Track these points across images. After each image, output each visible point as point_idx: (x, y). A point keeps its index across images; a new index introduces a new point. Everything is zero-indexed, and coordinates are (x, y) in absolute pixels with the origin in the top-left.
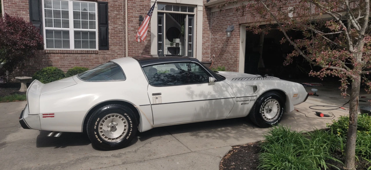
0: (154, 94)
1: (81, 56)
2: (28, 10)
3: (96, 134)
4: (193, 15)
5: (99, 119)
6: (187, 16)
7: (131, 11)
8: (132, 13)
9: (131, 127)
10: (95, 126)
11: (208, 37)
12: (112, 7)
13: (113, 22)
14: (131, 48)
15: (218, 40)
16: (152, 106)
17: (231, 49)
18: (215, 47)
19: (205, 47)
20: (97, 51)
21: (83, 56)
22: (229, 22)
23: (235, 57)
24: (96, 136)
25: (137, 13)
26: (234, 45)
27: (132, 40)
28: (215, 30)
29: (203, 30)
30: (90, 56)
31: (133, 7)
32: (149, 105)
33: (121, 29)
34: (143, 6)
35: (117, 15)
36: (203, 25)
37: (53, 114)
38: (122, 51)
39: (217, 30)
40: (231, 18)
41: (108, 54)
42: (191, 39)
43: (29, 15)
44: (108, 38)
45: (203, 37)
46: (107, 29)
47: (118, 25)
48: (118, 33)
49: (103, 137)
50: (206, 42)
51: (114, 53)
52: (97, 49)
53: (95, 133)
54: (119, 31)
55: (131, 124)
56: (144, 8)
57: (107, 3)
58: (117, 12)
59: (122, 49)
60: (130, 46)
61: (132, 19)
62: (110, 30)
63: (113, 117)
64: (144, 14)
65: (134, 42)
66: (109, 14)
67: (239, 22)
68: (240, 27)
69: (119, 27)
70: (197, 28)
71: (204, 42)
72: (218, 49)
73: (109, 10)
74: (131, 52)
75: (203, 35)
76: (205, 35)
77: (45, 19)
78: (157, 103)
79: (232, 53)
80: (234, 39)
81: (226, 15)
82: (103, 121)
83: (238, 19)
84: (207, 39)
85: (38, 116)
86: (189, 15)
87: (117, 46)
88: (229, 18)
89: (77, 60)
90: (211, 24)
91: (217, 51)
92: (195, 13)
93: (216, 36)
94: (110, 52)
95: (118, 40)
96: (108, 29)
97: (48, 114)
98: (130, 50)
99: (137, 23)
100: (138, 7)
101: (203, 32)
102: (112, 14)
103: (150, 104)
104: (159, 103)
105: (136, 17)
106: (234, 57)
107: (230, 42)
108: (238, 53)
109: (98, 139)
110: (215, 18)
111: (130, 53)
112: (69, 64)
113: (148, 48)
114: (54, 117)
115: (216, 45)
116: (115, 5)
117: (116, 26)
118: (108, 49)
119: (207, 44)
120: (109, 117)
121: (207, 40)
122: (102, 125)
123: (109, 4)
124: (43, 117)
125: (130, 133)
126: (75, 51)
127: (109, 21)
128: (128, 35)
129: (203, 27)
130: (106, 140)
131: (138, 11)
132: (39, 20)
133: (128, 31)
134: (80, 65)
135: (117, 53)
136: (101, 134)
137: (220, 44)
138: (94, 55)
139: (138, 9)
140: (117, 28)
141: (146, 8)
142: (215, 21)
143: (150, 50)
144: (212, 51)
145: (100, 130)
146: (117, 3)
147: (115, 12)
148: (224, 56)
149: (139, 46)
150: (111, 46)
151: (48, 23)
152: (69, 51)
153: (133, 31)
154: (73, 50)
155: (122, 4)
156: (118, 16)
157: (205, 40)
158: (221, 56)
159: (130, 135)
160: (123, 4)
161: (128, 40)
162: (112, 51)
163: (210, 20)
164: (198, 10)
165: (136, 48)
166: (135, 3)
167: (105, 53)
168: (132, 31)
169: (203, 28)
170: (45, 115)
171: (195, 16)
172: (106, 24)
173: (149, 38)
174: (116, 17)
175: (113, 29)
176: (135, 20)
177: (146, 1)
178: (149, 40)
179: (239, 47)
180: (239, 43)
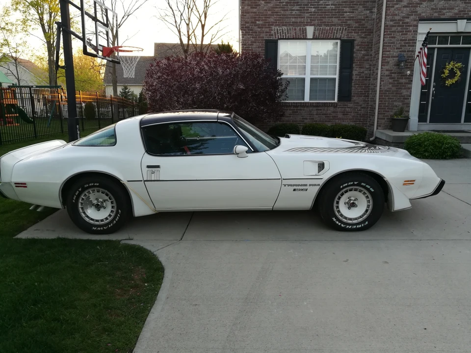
1: (316, 110)
7: (388, 49)
8: (389, 51)
12: (359, 45)
13: (358, 65)
14: (383, 98)
20: (336, 103)
21: (318, 110)
25: (396, 50)
27: (386, 88)
30: (327, 110)
31: (392, 43)
34: (406, 40)
35: (364, 55)
38: (368, 103)
41: (349, 108)
44: (352, 87)
46: (351, 75)
47: (365, 69)
48: (364, 80)
51: (357, 105)
52: (336, 101)
54: (366, 77)
56: (407, 43)
57: (354, 40)
58: (364, 52)
59: (368, 101)
60: (382, 96)
61: (389, 59)
62: (355, 76)
64: (405, 51)
65: (388, 91)
66: (354, 55)
69: (366, 72)
73: (354, 50)
74: (383, 104)
77: (280, 65)
87: (361, 96)
89: (312, 114)
94: (352, 105)
95: (363, 89)
98: (382, 101)
99: (395, 65)
100: (398, 42)
102: (358, 54)
105: (394, 57)
111: (382, 106)
112: (302, 119)
113: (406, 99)
116: (364, 42)
117: (362, 70)
118: (350, 101)
123: (355, 42)
126: (310, 103)
127: (354, 65)
128: (381, 81)
131: (397, 48)
133: (381, 76)
134: (315, 121)
135: (361, 105)
138: (332, 109)
139: (398, 46)
140: (363, 72)
141: (410, 43)
143: (410, 102)
146: (366, 39)
147: (362, 52)
149: (395, 96)
150: (354, 96)
151: (283, 70)
152: (303, 103)
153: (389, 76)
154: (308, 103)
155: (372, 40)
156: (366, 57)
160: (374, 40)
161: (380, 89)
162: (355, 103)
165: (391, 99)
166: (395, 37)
167: (346, 105)
168: (386, 76)
172: (351, 68)
173: (409, 86)
174: (364, 58)
175: (358, 75)
176: (392, 61)
177: (410, 34)
178: (410, 88)
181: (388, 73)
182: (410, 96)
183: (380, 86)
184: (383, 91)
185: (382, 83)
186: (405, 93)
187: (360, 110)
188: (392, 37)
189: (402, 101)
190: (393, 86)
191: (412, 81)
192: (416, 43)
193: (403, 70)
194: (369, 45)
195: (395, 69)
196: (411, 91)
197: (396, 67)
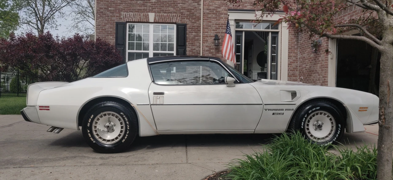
0: (155, 94)
2: (115, 35)
3: (89, 133)
4: (277, 33)
5: (93, 116)
6: (270, 34)
7: (206, 30)
8: (207, 32)
9: (128, 129)
10: (89, 124)
11: (295, 57)
12: (191, 28)
13: (191, 44)
15: (306, 59)
16: (152, 106)
17: (318, 67)
18: (303, 68)
19: (292, 68)
23: (323, 77)
24: (89, 134)
25: (213, 32)
26: (322, 63)
28: (303, 47)
29: (289, 49)
31: (209, 26)
32: (149, 105)
33: (199, 51)
34: (219, 24)
35: (195, 36)
36: (289, 43)
37: (48, 107)
39: (305, 47)
42: (274, 59)
43: (115, 39)
45: (289, 57)
47: (196, 47)
49: (97, 137)
50: (293, 63)
53: (89, 131)
54: (197, 53)
55: (128, 125)
56: (220, 27)
57: (186, 24)
58: (195, 34)
61: (207, 38)
62: (188, 52)
63: (109, 116)
64: (219, 33)
66: (187, 36)
68: (328, 40)
69: (197, 49)
70: (281, 47)
71: (290, 62)
72: (306, 70)
73: (187, 32)
75: (289, 55)
76: (292, 54)
77: (129, 42)
78: (158, 103)
79: (320, 72)
80: (322, 56)
82: (98, 119)
84: (294, 58)
85: (35, 108)
86: (272, 33)
90: (299, 42)
91: (305, 72)
92: (279, 30)
93: (304, 55)
96: (186, 50)
97: (44, 106)
99: (212, 43)
100: (214, 26)
101: (289, 51)
102: (190, 35)
103: (149, 103)
104: (160, 103)
105: (211, 37)
106: (321, 77)
107: (318, 59)
108: (326, 72)
109: (91, 138)
114: (49, 110)
115: (304, 66)
116: (194, 26)
117: (194, 47)
119: (294, 65)
120: (105, 115)
121: (294, 60)
122: (96, 123)
123: (187, 26)
124: (40, 109)
125: (127, 135)
127: (187, 43)
129: (289, 45)
130: (100, 140)
131: (213, 30)
132: (122, 43)
133: (203, 51)
136: (95, 133)
137: (308, 63)
139: (214, 28)
140: (195, 49)
141: (223, 27)
142: (302, 38)
144: (300, 72)
145: (93, 129)
146: (195, 24)
147: (194, 34)
148: (312, 77)
151: (131, 46)
153: (208, 51)
156: (197, 38)
157: (291, 60)
158: (308, 78)
159: (126, 137)
163: (298, 37)
164: (282, 26)
166: (211, 22)
168: (206, 51)
169: (289, 47)
170: (42, 108)
171: (280, 34)
172: (184, 45)
174: (195, 38)
175: (191, 51)
176: (211, 40)
177: (222, 20)
179: (328, 65)
180: (328, 60)
181: (207, 48)
188: (209, 22)
193: (219, 46)
194: (198, 29)
195: (213, 46)
197: (213, 44)
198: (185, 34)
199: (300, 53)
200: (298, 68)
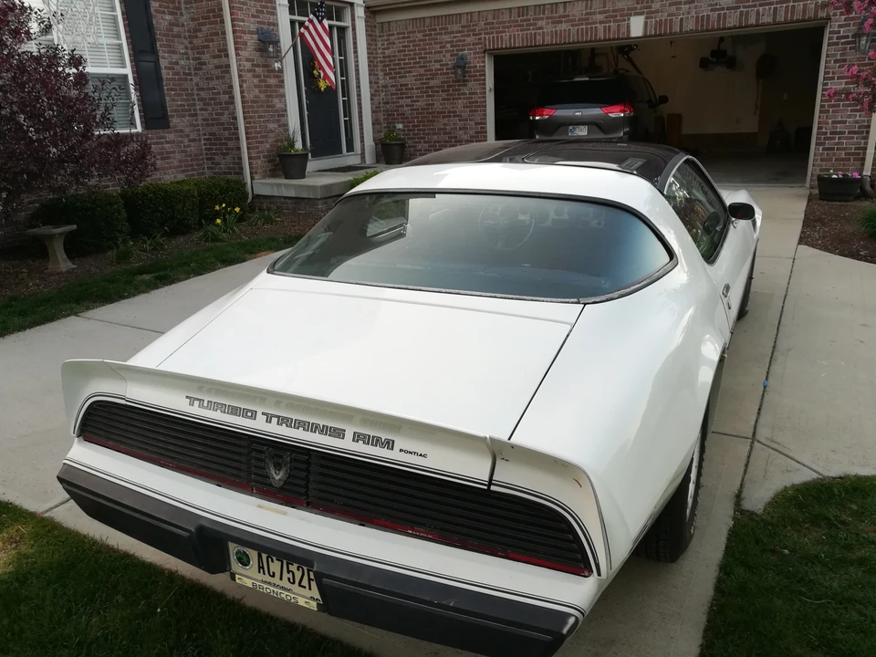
4: (345, 29)
6: (335, 31)
7: (240, 14)
8: (243, 21)
11: (377, 83)
13: (165, 46)
14: (251, 117)
15: (412, 89)
17: (460, 106)
19: (374, 107)
20: (141, 134)
22: (449, 45)
23: (476, 124)
25: (253, 20)
26: (470, 98)
27: (252, 96)
28: (397, 64)
29: (368, 66)
31: (243, 4)
35: (171, 24)
38: (199, 130)
39: (406, 64)
40: (454, 37)
41: (168, 142)
42: (343, 88)
44: (165, 95)
45: (371, 83)
46: (157, 68)
48: (182, 80)
51: (181, 136)
52: (139, 129)
54: (185, 74)
56: (264, 7)
58: (170, 17)
60: (249, 111)
61: (245, 37)
62: (165, 71)
64: (264, 23)
65: (255, 102)
66: (154, 21)
67: (485, 45)
68: (484, 57)
69: (182, 62)
70: (356, 61)
71: (372, 95)
72: (413, 110)
73: (152, 10)
75: (369, 79)
76: (372, 78)
80: (470, 84)
81: (435, 30)
83: (480, 39)
84: (375, 86)
86: (339, 28)
87: (184, 116)
88: (446, 38)
90: (379, 51)
92: (347, 23)
93: (402, 80)
94: (172, 135)
95: (185, 100)
96: (160, 66)
98: (250, 123)
99: (255, 50)
100: (252, 3)
101: (369, 70)
102: (159, 21)
105: (252, 33)
106: (472, 123)
107: (458, 90)
110: (392, 38)
113: (282, 116)
115: (404, 101)
117: (174, 58)
118: (168, 127)
119: (377, 100)
121: (376, 91)
127: (158, 44)
128: (241, 81)
131: (253, 16)
133: (239, 70)
135: (188, 136)
137: (419, 97)
139: (253, 11)
140: (177, 63)
141: (268, 7)
147: (167, 17)
148: (438, 125)
149: (266, 111)
150: (173, 116)
153: (251, 71)
156: (176, 29)
157: (373, 90)
158: (424, 126)
162: (176, 131)
163: (376, 40)
164: (356, 15)
165: (261, 117)
167: (162, 138)
168: (248, 71)
169: (368, 62)
171: (350, 31)
172: (155, 52)
173: (281, 90)
174: (172, 30)
175: (169, 68)
176: (252, 40)
178: (283, 96)
179: (485, 102)
180: (485, 93)
181: (248, 65)
182: (286, 110)
183: (242, 92)
184: (247, 102)
185: (245, 85)
186: (278, 106)
187: (189, 146)
189: (278, 121)
190: (260, 92)
191: (283, 81)
192: (275, 8)
194: (175, 2)
195: (257, 57)
196: (285, 102)
197: (258, 54)
198: (149, 17)
199: (385, 74)
200: (382, 105)
